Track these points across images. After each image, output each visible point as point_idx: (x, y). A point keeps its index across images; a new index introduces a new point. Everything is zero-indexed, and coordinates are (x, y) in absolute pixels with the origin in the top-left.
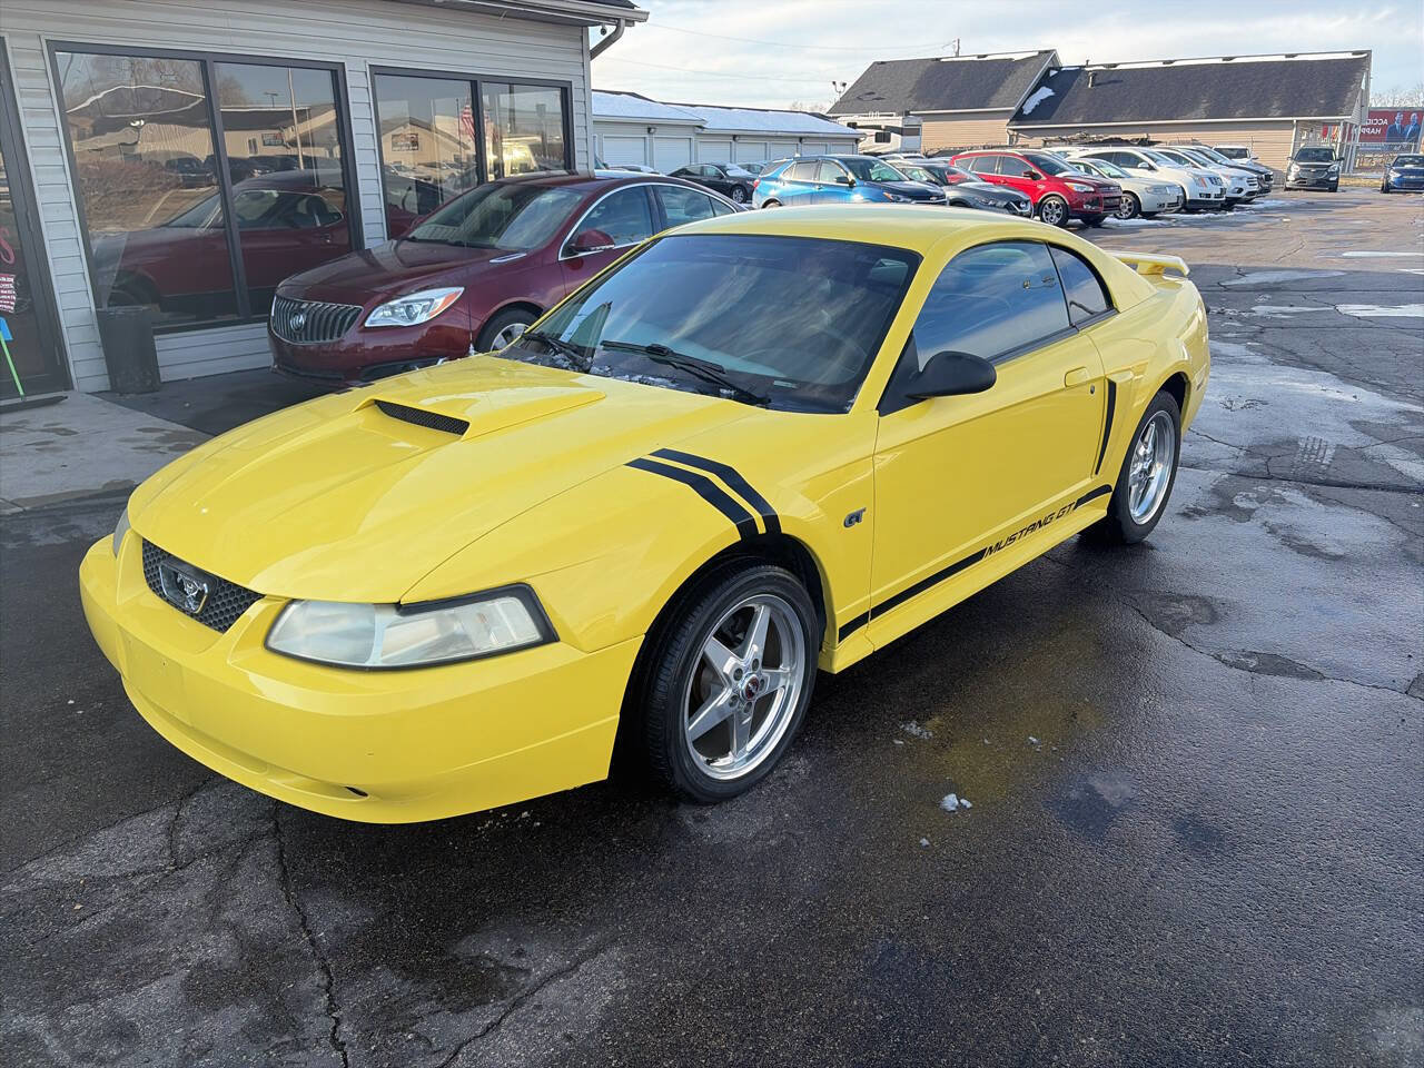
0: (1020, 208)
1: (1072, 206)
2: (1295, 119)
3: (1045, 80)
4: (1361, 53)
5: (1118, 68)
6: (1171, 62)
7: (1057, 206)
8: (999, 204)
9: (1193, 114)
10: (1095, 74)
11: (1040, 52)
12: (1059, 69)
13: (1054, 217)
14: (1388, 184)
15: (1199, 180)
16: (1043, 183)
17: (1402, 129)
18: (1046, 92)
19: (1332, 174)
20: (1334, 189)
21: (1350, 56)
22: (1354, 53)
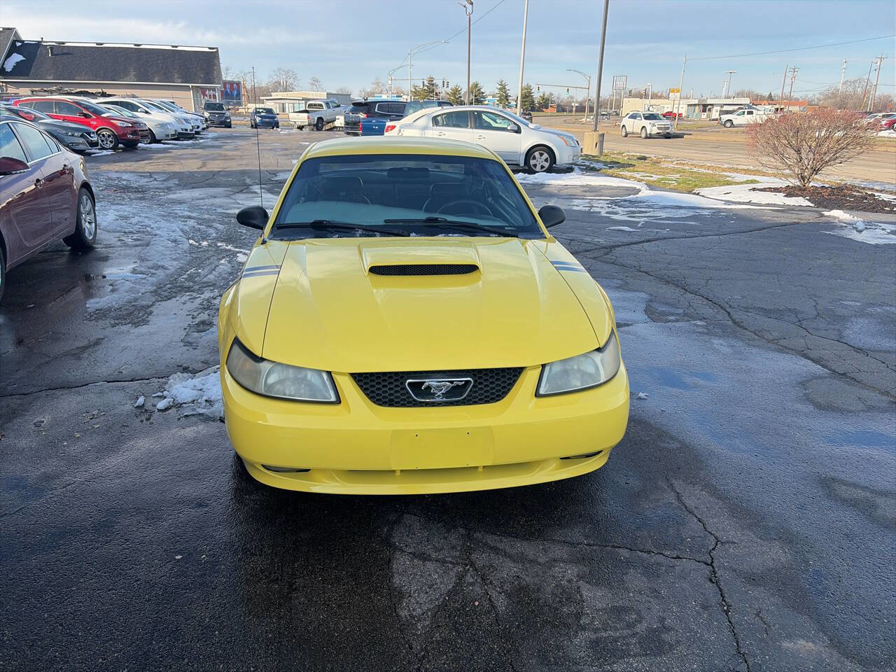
0: (92, 137)
1: (119, 136)
2: (190, 85)
3: (13, 49)
4: (213, 49)
5: (66, 45)
6: (102, 44)
7: (109, 136)
8: (76, 134)
9: (128, 78)
10: (52, 48)
11: (4, 29)
12: (22, 42)
13: (109, 143)
14: (256, 124)
15: (179, 120)
16: (93, 120)
17: (231, 93)
18: (17, 58)
19: (227, 118)
20: (230, 127)
21: (207, 50)
22: (210, 48)
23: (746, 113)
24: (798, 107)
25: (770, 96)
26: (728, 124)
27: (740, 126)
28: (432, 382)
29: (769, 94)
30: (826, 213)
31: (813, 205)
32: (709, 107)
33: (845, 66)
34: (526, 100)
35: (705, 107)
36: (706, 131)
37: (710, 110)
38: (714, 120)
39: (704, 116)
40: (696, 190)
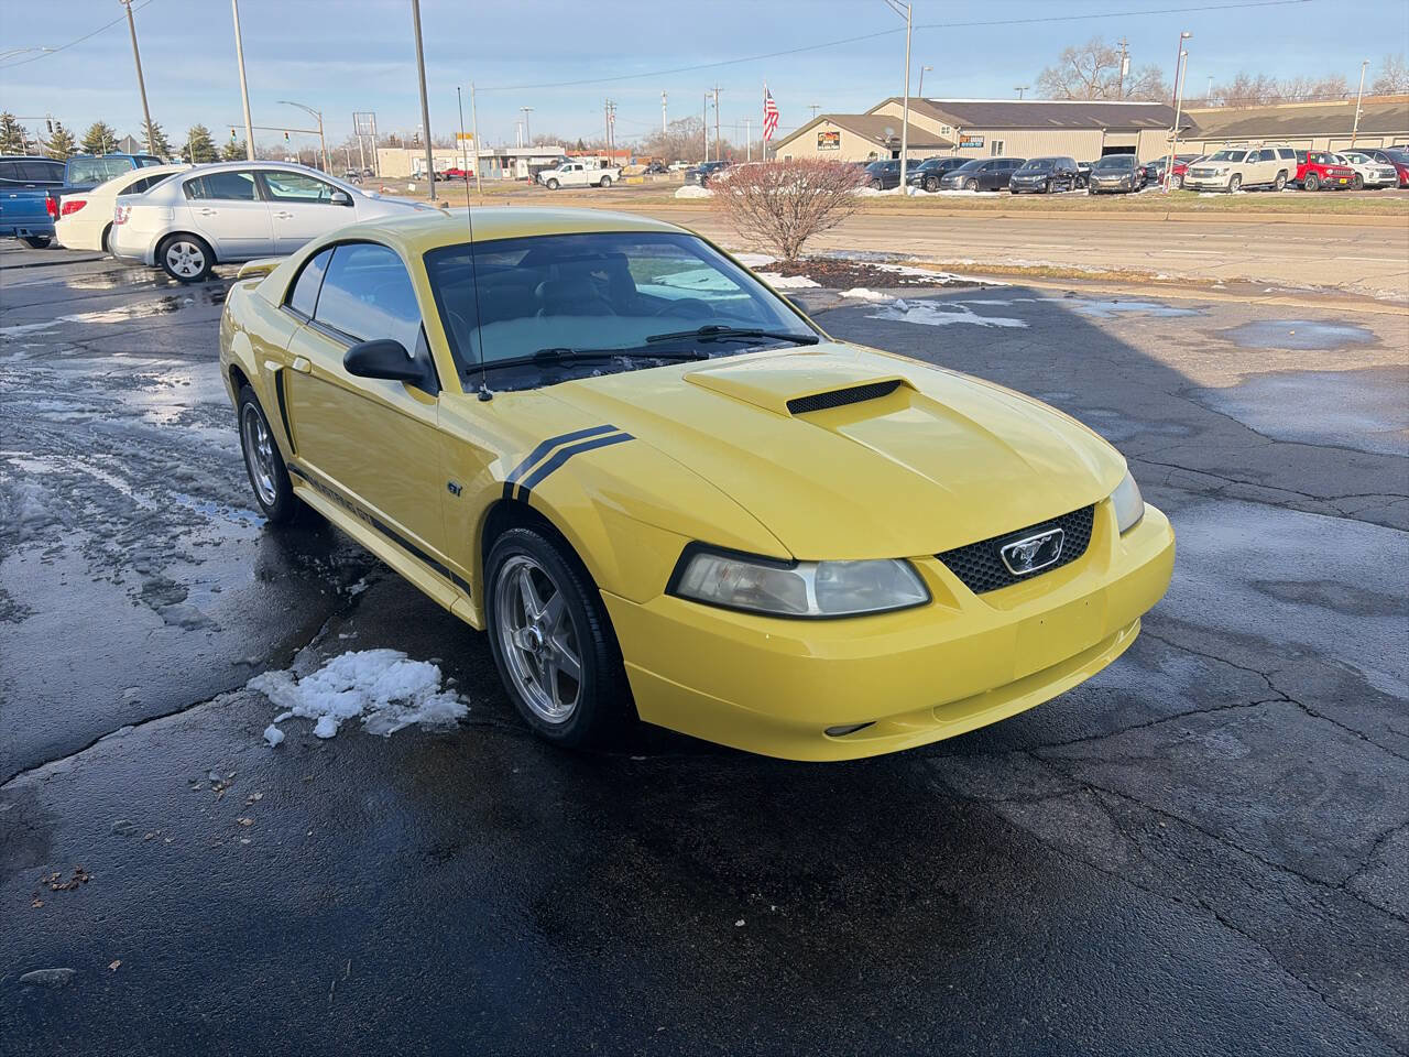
23: (573, 168)
24: (625, 159)
25: (581, 145)
26: (553, 185)
27: (568, 187)
28: (1020, 544)
29: (577, 141)
30: (845, 294)
31: (819, 285)
32: (511, 160)
33: (664, 101)
34: (202, 152)
35: (505, 161)
36: (525, 196)
37: (512, 165)
38: (522, 179)
39: (506, 173)
40: (655, 278)
